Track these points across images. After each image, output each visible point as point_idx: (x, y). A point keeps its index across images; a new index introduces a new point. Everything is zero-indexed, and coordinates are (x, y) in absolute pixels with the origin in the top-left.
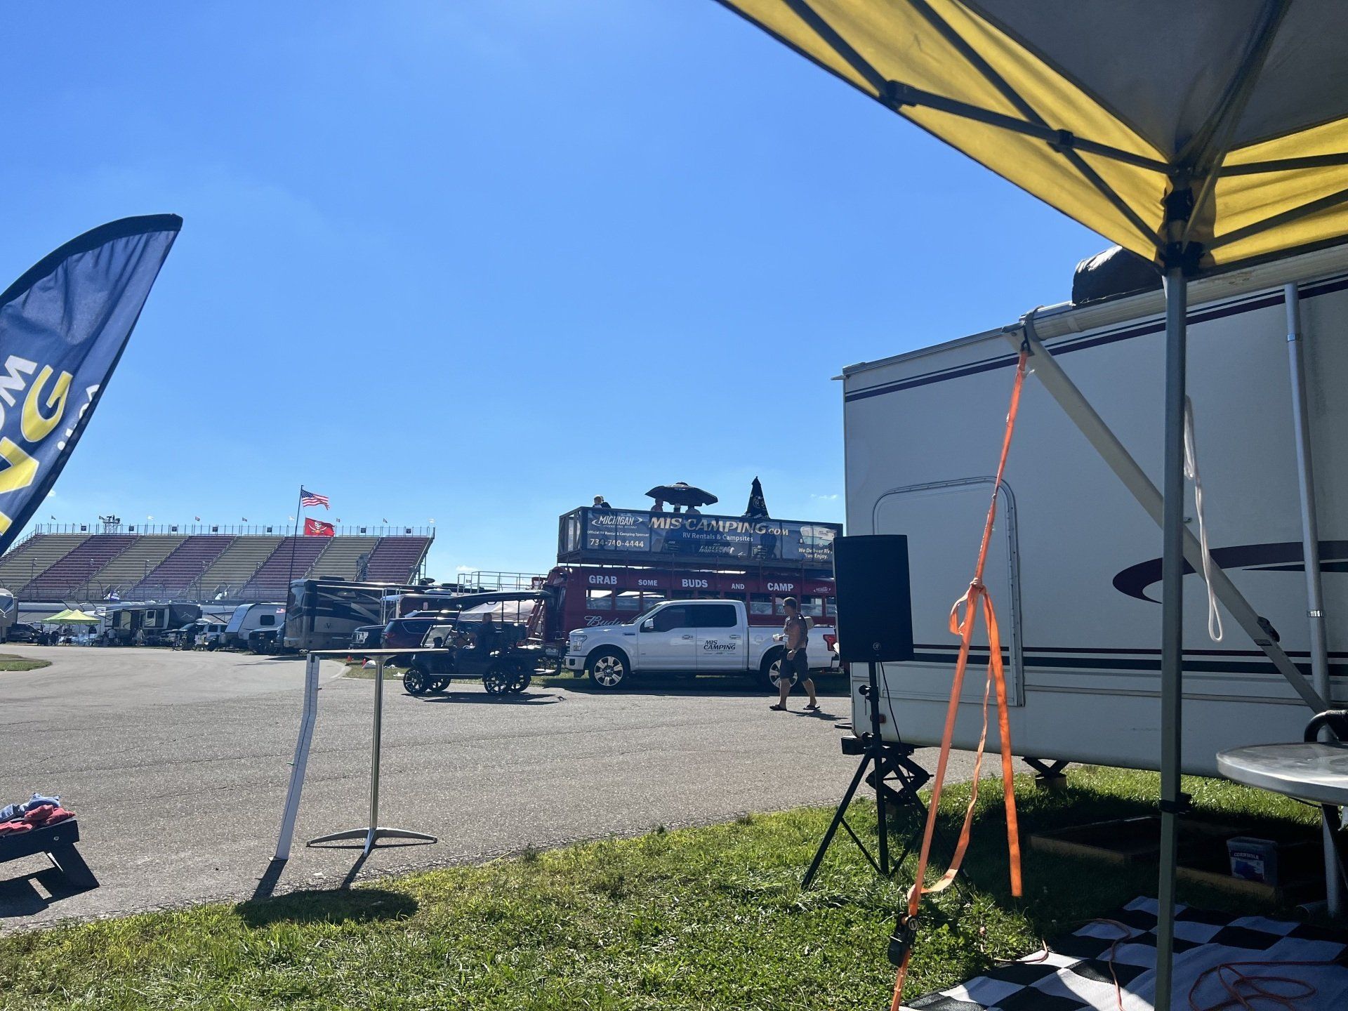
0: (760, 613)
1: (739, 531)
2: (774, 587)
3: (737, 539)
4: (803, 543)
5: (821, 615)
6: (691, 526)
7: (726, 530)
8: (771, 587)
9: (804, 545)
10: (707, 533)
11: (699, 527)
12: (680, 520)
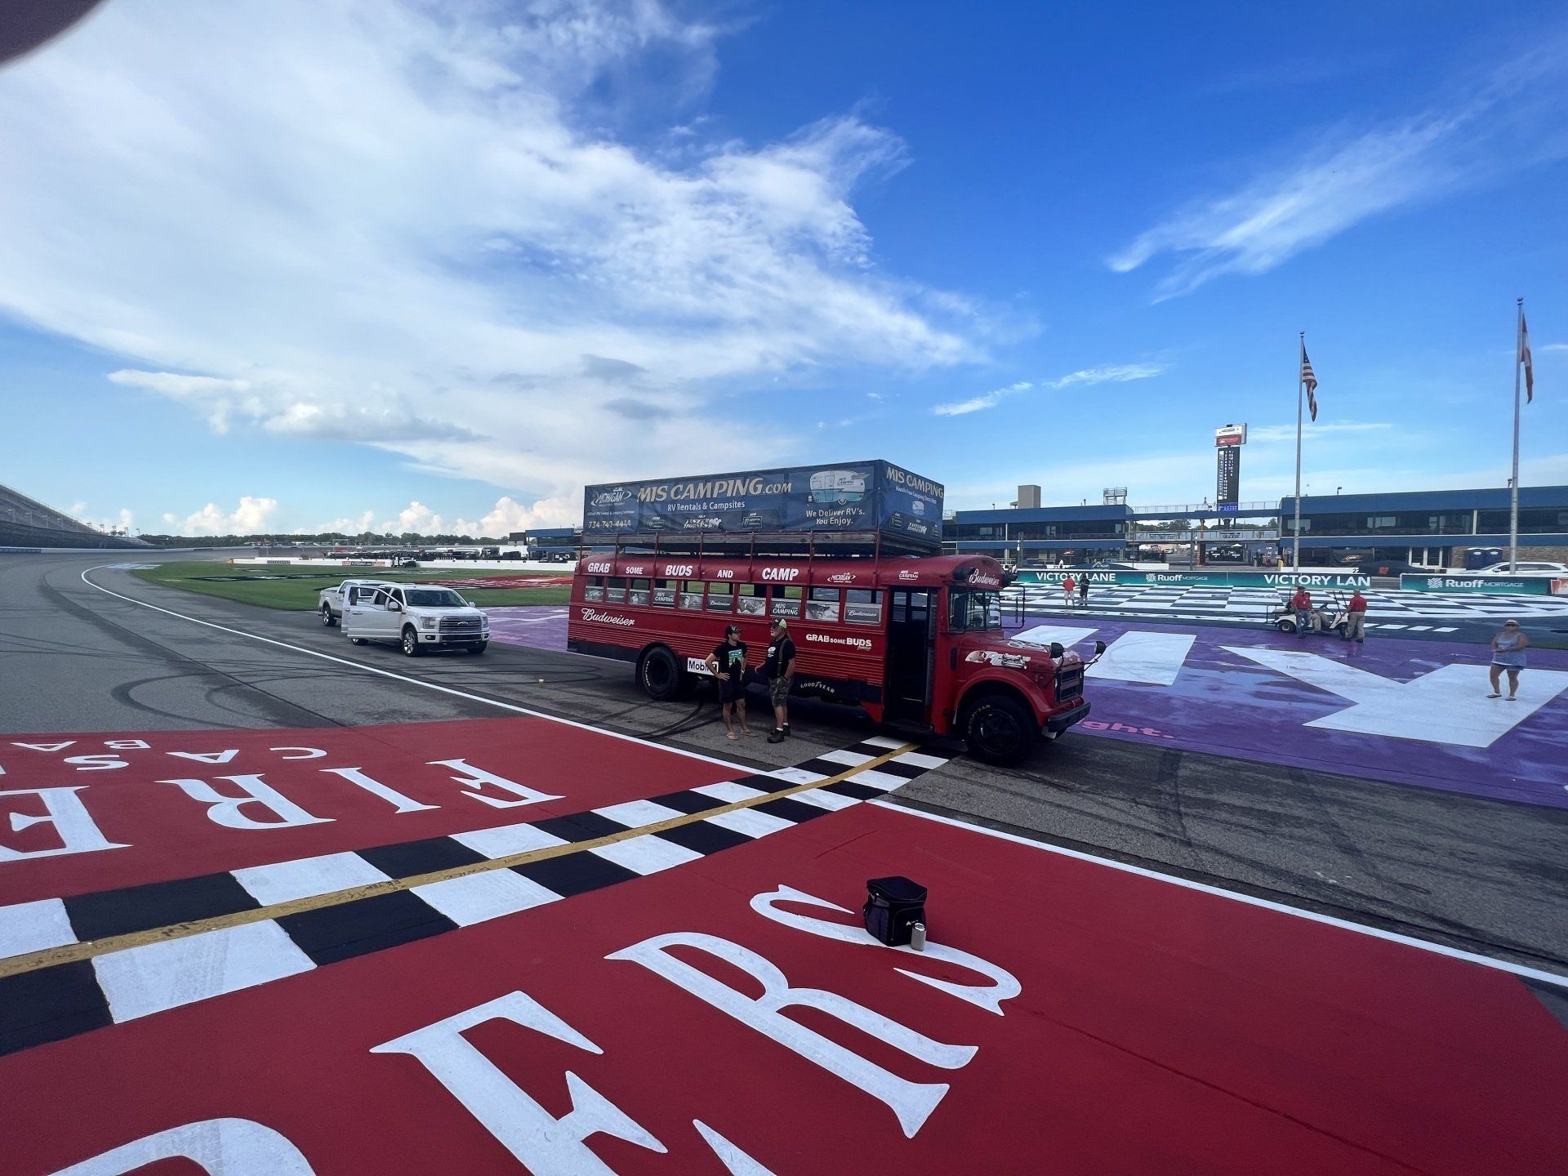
0: (749, 612)
1: (729, 494)
2: (770, 574)
3: (725, 506)
4: (813, 501)
5: (836, 620)
6: (676, 495)
7: (715, 496)
8: (767, 574)
9: (815, 505)
10: (693, 502)
11: (685, 494)
12: (666, 487)
